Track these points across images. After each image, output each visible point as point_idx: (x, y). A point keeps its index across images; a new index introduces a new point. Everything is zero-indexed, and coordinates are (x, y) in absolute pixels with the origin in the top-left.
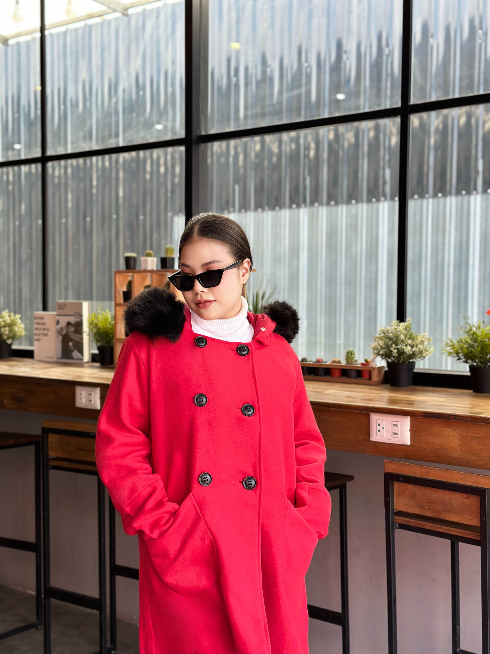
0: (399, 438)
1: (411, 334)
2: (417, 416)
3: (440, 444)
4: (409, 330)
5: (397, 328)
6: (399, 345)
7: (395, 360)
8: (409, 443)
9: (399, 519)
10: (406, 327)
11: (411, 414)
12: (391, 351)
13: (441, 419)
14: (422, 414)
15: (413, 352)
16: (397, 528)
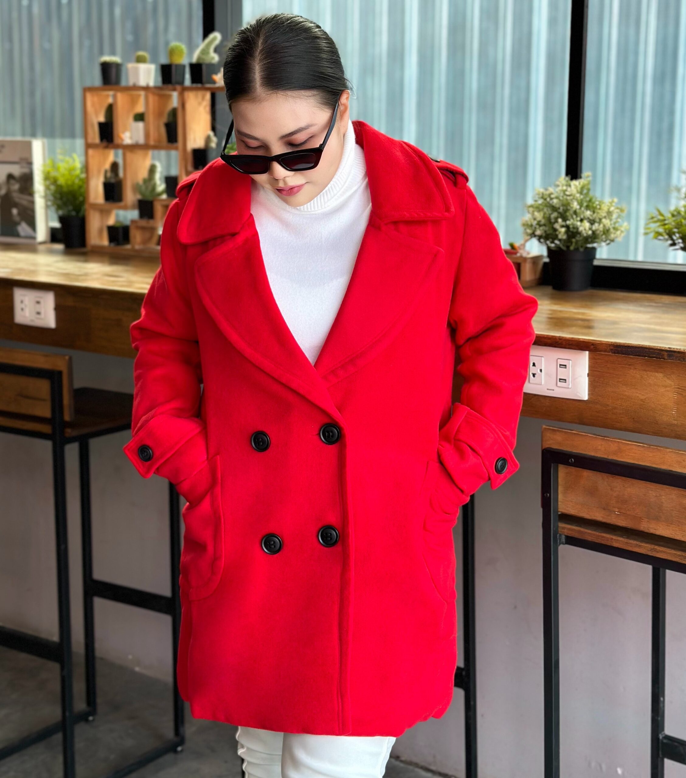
0: (568, 388)
1: (590, 201)
2: (601, 351)
3: (642, 400)
4: (587, 194)
5: (566, 190)
6: (569, 220)
7: (561, 246)
8: (586, 397)
9: (566, 528)
10: (582, 188)
11: (592, 347)
12: (555, 230)
13: (645, 356)
14: (612, 348)
15: (594, 232)
16: (563, 544)
